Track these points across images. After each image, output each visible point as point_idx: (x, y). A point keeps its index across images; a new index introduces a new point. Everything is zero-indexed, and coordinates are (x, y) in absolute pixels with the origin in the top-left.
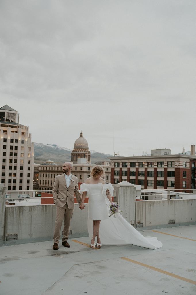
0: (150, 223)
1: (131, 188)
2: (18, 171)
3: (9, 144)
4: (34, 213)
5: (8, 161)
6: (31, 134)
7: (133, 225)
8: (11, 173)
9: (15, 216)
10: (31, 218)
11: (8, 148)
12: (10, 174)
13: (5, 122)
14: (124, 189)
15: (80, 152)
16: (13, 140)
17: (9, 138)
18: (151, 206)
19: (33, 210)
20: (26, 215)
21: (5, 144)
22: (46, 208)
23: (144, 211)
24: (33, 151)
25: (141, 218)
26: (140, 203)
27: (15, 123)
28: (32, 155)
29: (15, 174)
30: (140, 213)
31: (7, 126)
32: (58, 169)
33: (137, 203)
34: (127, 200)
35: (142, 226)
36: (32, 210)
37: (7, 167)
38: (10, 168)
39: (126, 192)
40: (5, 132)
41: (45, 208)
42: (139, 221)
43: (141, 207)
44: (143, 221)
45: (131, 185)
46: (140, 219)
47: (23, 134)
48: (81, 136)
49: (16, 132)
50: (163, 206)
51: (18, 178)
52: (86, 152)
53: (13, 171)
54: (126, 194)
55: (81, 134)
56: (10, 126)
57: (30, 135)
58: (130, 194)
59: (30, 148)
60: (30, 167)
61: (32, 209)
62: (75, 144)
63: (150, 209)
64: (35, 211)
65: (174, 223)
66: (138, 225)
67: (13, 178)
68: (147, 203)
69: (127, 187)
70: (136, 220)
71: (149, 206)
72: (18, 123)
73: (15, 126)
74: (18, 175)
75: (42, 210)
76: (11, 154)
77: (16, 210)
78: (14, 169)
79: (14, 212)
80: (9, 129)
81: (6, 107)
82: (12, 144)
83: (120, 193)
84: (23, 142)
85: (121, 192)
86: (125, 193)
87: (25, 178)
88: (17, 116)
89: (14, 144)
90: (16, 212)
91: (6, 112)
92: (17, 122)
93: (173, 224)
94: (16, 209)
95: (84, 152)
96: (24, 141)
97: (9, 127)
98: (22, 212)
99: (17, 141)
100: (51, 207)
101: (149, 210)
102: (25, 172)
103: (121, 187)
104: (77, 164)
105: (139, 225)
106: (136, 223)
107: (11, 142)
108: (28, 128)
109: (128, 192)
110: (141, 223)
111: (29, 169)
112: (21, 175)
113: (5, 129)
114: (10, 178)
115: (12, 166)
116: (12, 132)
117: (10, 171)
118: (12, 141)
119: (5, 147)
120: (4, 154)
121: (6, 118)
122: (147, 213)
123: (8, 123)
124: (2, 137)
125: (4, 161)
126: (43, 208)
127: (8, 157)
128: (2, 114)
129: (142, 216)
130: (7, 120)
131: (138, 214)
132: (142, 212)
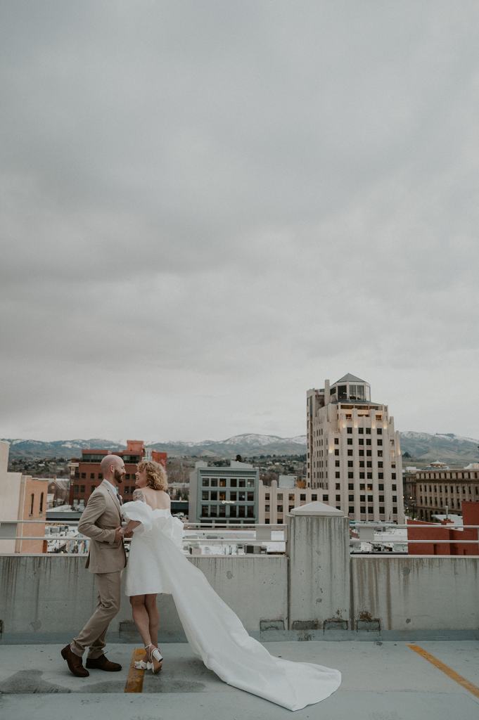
0: (408, 621)
2: (375, 481)
3: (356, 436)
4: (46, 572)
5: (356, 464)
6: (393, 417)
7: (347, 622)
8: (364, 485)
10: (38, 584)
11: (356, 442)
12: (362, 487)
13: (347, 402)
14: (307, 523)
16: (362, 429)
17: (356, 427)
18: (406, 571)
19: (42, 567)
20: (25, 577)
21: (350, 436)
23: (382, 586)
24: (399, 445)
25: (372, 604)
26: (367, 562)
27: (364, 401)
28: (398, 453)
29: (370, 486)
30: (367, 591)
31: (352, 407)
32: (451, 477)
33: (355, 562)
34: (318, 553)
35: (379, 628)
36: (39, 566)
37: (357, 475)
38: (362, 476)
39: (315, 531)
40: (349, 416)
42: (367, 613)
43: (370, 575)
44: (381, 614)
46: (368, 608)
47: (379, 417)
49: (367, 416)
50: (456, 573)
51: (376, 493)
53: (366, 481)
54: (315, 537)
56: (356, 407)
57: (392, 419)
58: (330, 536)
59: (393, 441)
60: (395, 474)
61: (40, 563)
63: (406, 581)
64: (48, 568)
66: (361, 624)
67: (367, 493)
68: (392, 563)
69: (319, 518)
70: (356, 610)
71: (399, 572)
72: (370, 401)
73: (365, 407)
74: (376, 487)
75: (66, 567)
76: (361, 453)
77: (2, 564)
78: (368, 478)
80: (354, 412)
81: (348, 377)
82: (361, 436)
84: (379, 431)
85: (297, 532)
86: (311, 535)
87: (388, 493)
88: (367, 389)
89: (365, 436)
91: (348, 384)
92: (367, 400)
96: (381, 429)
97: (354, 409)
98: (15, 570)
99: (369, 431)
101: (402, 583)
102: (388, 482)
103: (297, 519)
105: (368, 624)
106: (356, 618)
107: (359, 433)
108: (386, 408)
109: (321, 531)
110: (372, 618)
111: (394, 476)
112: (381, 487)
113: (348, 411)
114: (362, 493)
115: (364, 473)
116: (359, 416)
117: (362, 481)
118: (361, 431)
119: (350, 442)
120: (350, 453)
121: (348, 394)
122: (394, 591)
123: (352, 402)
124: (344, 425)
125: (350, 464)
126: (69, 562)
127: (356, 458)
128: (342, 389)
129: (377, 600)
130: (351, 398)
131: (363, 593)
132: (375, 589)
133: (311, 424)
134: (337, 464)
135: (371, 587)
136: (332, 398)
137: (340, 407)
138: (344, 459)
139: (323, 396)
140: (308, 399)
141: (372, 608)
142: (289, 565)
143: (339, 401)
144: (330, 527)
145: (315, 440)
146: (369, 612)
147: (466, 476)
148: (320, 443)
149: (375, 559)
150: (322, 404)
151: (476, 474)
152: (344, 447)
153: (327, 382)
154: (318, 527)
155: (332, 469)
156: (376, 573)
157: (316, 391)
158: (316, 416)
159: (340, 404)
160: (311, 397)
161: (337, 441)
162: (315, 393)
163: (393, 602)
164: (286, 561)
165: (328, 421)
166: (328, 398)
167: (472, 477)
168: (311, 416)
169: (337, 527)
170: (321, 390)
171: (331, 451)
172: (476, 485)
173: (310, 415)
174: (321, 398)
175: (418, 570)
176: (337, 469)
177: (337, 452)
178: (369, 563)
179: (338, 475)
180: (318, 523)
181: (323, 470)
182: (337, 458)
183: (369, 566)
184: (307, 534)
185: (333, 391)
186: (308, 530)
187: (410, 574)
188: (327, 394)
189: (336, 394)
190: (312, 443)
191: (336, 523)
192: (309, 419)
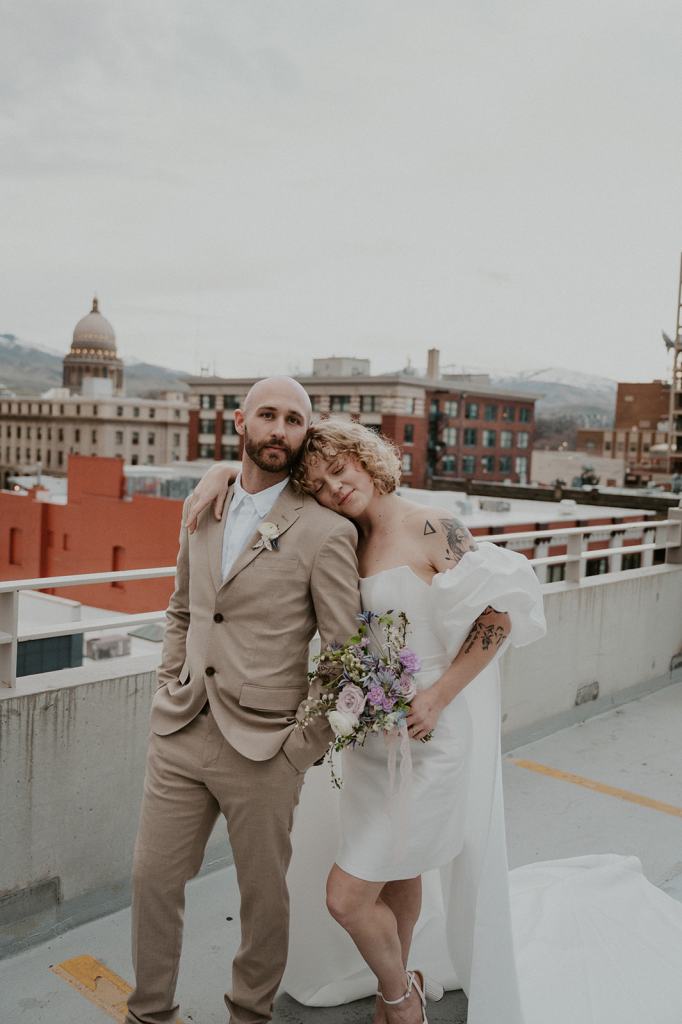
48: (95, 310)
52: (110, 360)
55: (95, 302)
62: (75, 335)
65: (595, 697)
93: (591, 702)
95: (104, 359)
104: (80, 394)
147: (45, 410)
151: (62, 408)
167: (56, 412)
172: (60, 426)
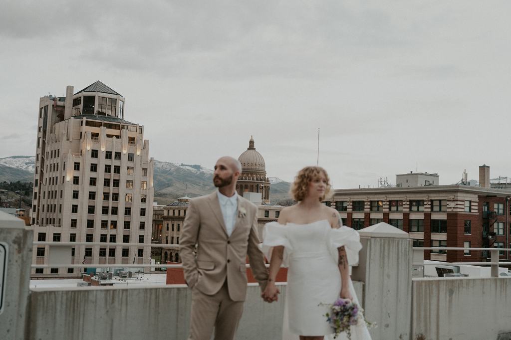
1: (400, 243)
2: (121, 218)
3: (102, 162)
4: (121, 310)
5: (100, 196)
6: (148, 141)
8: (107, 221)
9: (61, 319)
10: (112, 325)
11: (101, 169)
12: (104, 224)
13: (95, 117)
14: (381, 245)
15: (248, 179)
16: (111, 152)
17: (103, 149)
18: (451, 292)
19: (116, 304)
20: (95, 318)
21: (94, 161)
22: (157, 297)
23: (434, 307)
24: (152, 175)
26: (424, 284)
27: (116, 119)
28: (150, 185)
29: (114, 224)
30: (422, 313)
31: (99, 125)
33: (415, 284)
34: (388, 276)
37: (99, 210)
38: (105, 211)
39: (386, 254)
40: (95, 136)
41: (153, 297)
42: (422, 335)
43: (426, 298)
44: (431, 335)
45: (399, 234)
46: (423, 331)
47: (132, 140)
48: (251, 148)
49: (118, 137)
50: (484, 293)
51: (120, 232)
52: (261, 180)
53: (110, 217)
54: (386, 259)
55: (252, 143)
56: (105, 125)
57: (146, 144)
58: (398, 259)
59: (145, 170)
60: (145, 209)
61: (113, 299)
63: (450, 301)
64: (124, 305)
67: (109, 231)
68: (443, 287)
69: (390, 239)
70: (414, 332)
71: (446, 293)
72: (122, 119)
73: (115, 125)
74: (120, 225)
76: (107, 183)
77: (64, 301)
78: (112, 213)
79: (58, 307)
80: (103, 131)
81: (97, 86)
82: (108, 162)
83: (372, 257)
84: (131, 157)
85: (372, 254)
86: (383, 257)
87: (135, 232)
88: (119, 104)
89: (113, 162)
90: (64, 307)
91: (97, 95)
92: (119, 117)
94: (65, 297)
95: (257, 179)
96: (133, 155)
97: (102, 127)
98: (82, 309)
99: (118, 155)
100: (172, 295)
101: (448, 304)
102: (136, 218)
103: (373, 240)
107: (107, 157)
108: (141, 129)
109: (391, 254)
110: (426, 339)
111: (143, 212)
112: (127, 225)
113: (95, 130)
114: (104, 232)
115: (107, 208)
116: (109, 136)
117: (105, 217)
118: (108, 155)
119: (94, 168)
120: (93, 182)
121: (96, 108)
122: (442, 313)
123: (101, 118)
124: (88, 146)
125: (92, 196)
126: (149, 296)
127: (100, 189)
128: (90, 101)
129: (430, 322)
130: (99, 113)
131: (420, 315)
132: (428, 311)
133: (44, 142)
134: (76, 195)
135: (425, 310)
136: (74, 112)
137: (84, 123)
138: (85, 189)
139: (64, 107)
140: (41, 109)
141: (426, 330)
142: (364, 290)
143: (83, 116)
144: (398, 249)
145: (47, 162)
146: (424, 335)
148: (55, 167)
149: (429, 281)
150: (61, 117)
152: (86, 174)
153: (70, 89)
154: (389, 249)
155: (68, 201)
156: (430, 296)
157: (54, 99)
158: (51, 132)
159: (85, 119)
160: (46, 107)
161: (77, 166)
162: (53, 102)
163: (441, 323)
164: (362, 286)
165: (68, 140)
166: (69, 111)
168: (45, 132)
169: (403, 250)
170: (61, 99)
171: (69, 178)
173: (43, 129)
174: (59, 109)
175: (459, 291)
176: (75, 202)
177: (76, 180)
178: (426, 286)
179: (75, 209)
180: (389, 245)
181: (56, 202)
182: (75, 187)
183: (426, 288)
184: (380, 256)
185: (76, 102)
186: (381, 252)
187: (454, 295)
188: (69, 104)
189: (81, 106)
190: (42, 166)
191: (403, 245)
192: (41, 135)
